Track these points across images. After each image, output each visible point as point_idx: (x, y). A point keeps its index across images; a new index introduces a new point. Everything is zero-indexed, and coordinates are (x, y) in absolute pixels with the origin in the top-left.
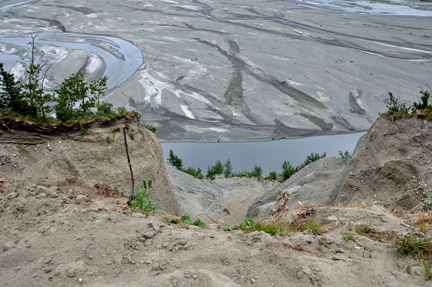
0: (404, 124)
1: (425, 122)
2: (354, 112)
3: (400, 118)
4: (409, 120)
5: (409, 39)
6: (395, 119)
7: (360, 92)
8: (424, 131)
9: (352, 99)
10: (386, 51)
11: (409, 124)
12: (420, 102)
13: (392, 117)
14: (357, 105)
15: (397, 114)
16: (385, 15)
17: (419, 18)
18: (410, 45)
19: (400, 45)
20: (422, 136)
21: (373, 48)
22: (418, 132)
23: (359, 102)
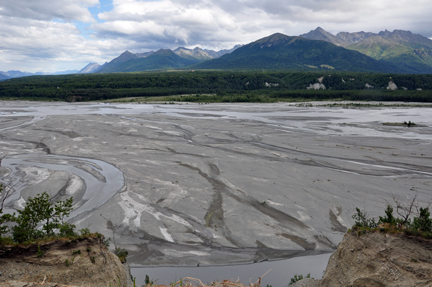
0: (368, 239)
1: (387, 235)
2: (335, 230)
3: (364, 233)
4: (373, 235)
5: (380, 157)
6: (360, 234)
7: (339, 210)
8: (388, 245)
9: (333, 217)
10: (360, 169)
11: (373, 239)
12: (384, 215)
13: (356, 232)
14: (338, 222)
15: (361, 230)
16: (354, 137)
17: (385, 139)
18: (381, 162)
19: (372, 163)
20: (386, 251)
21: (348, 167)
22: (382, 246)
23: (340, 219)
